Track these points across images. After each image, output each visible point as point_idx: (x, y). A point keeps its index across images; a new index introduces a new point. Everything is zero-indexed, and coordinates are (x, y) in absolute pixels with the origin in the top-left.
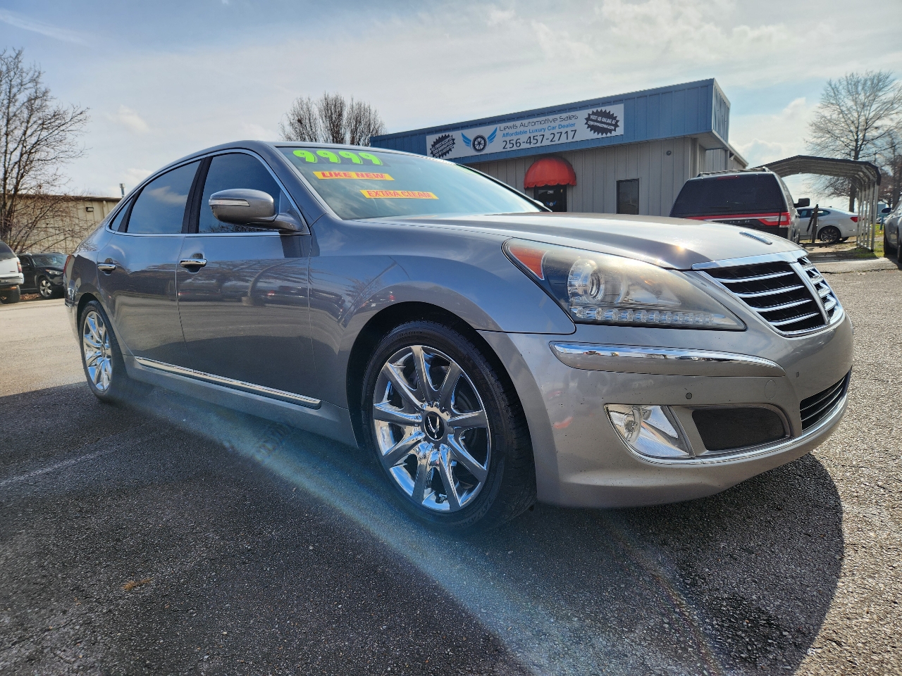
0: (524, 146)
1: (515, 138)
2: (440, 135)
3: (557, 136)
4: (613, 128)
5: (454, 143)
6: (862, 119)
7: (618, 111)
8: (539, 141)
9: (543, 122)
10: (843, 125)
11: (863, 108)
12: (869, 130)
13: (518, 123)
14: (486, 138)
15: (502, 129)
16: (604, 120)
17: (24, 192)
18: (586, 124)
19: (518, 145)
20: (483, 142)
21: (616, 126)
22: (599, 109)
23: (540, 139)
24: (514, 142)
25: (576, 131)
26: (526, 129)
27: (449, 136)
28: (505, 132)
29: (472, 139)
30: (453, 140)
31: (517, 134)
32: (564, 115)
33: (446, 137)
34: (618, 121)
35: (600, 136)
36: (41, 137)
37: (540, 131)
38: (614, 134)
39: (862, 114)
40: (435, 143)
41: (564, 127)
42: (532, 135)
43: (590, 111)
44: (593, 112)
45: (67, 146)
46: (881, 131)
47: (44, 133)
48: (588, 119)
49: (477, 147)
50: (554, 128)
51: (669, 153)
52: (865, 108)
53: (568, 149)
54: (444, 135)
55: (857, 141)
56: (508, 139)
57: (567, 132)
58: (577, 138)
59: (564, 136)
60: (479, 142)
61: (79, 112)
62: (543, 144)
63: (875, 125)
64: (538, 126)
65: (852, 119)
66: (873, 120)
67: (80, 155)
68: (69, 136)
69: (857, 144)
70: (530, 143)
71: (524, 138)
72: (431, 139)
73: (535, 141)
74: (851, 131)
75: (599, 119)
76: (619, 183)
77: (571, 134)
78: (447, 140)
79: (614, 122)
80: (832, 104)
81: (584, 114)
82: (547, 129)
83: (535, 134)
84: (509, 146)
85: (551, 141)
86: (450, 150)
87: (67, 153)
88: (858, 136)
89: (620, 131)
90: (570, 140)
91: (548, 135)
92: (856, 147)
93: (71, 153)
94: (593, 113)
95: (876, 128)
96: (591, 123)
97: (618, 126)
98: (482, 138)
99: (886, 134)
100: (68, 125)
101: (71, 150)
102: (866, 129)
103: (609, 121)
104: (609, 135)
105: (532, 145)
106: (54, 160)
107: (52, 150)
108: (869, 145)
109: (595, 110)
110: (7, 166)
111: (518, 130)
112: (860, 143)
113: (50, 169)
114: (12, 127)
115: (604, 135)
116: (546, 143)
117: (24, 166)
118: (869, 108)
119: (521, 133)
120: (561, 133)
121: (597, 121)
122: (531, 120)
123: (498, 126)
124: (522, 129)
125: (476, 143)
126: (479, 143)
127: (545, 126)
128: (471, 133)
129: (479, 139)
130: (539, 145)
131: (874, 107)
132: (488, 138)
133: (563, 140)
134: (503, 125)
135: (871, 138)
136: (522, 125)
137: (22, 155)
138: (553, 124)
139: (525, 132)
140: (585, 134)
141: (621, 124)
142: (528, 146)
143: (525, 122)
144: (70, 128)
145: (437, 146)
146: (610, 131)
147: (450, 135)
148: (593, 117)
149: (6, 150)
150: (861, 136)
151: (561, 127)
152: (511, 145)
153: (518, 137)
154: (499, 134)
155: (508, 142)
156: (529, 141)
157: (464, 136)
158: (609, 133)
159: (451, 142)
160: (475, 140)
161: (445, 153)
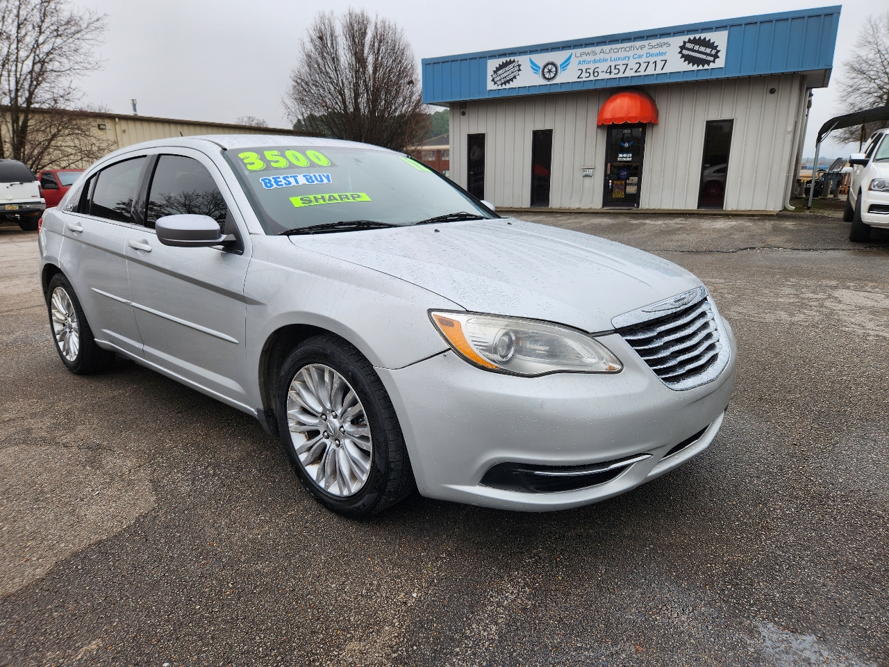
0: (603, 76)
1: (592, 66)
2: (504, 60)
3: (644, 66)
4: (712, 59)
5: (519, 70)
7: (720, 39)
8: (622, 71)
9: (628, 49)
13: (598, 49)
14: (559, 66)
15: (578, 55)
16: (702, 49)
17: (37, 106)
18: (680, 52)
19: (596, 74)
20: (554, 69)
21: (716, 56)
22: (697, 36)
23: (622, 68)
24: (591, 72)
25: (666, 61)
26: (607, 56)
27: (514, 61)
28: (581, 59)
29: (542, 67)
30: (519, 66)
31: (595, 61)
32: (654, 42)
33: (511, 62)
34: (718, 51)
35: (695, 68)
36: (56, 45)
37: (625, 58)
38: (712, 66)
40: (498, 69)
41: (652, 55)
42: (613, 64)
43: (686, 38)
44: (689, 39)
45: (82, 56)
47: (59, 41)
48: (683, 48)
49: (547, 76)
50: (640, 57)
51: (772, 91)
53: (654, 82)
54: (508, 59)
56: (584, 67)
57: (656, 62)
58: (667, 70)
59: (652, 66)
60: (550, 69)
61: (94, 19)
62: (626, 74)
64: (622, 54)
67: (96, 67)
68: (85, 46)
70: (610, 72)
71: (603, 67)
72: (492, 64)
73: (617, 71)
75: (696, 48)
76: (709, 123)
77: (660, 65)
78: (511, 66)
79: (714, 52)
81: (679, 41)
82: (631, 58)
83: (617, 63)
84: (584, 75)
85: (636, 72)
86: (515, 77)
87: (82, 65)
89: (720, 63)
90: (658, 71)
91: (633, 64)
93: (86, 65)
94: (690, 41)
96: (685, 52)
97: (718, 57)
98: (553, 64)
100: (83, 33)
101: (86, 61)
103: (708, 51)
104: (706, 67)
105: (613, 76)
106: (68, 72)
107: (66, 61)
109: (692, 37)
110: (18, 76)
111: (597, 57)
113: (64, 82)
114: (23, 32)
115: (701, 67)
116: (629, 73)
117: (37, 77)
119: (600, 61)
120: (649, 62)
121: (692, 50)
122: (614, 46)
123: (573, 51)
124: (602, 56)
125: (546, 70)
126: (550, 71)
127: (630, 54)
128: (541, 59)
129: (550, 66)
130: (620, 75)
132: (561, 66)
133: (650, 71)
134: (579, 51)
136: (602, 52)
137: (34, 64)
138: (640, 52)
139: (605, 60)
140: (677, 65)
141: (722, 55)
142: (607, 76)
143: (607, 48)
144: (87, 37)
145: (500, 72)
146: (708, 62)
147: (516, 60)
148: (689, 45)
149: (17, 58)
151: (648, 55)
152: (588, 75)
153: (596, 65)
154: (574, 61)
155: (584, 71)
156: (609, 71)
157: (532, 62)
158: (706, 65)
159: (516, 69)
160: (545, 67)
161: (508, 82)
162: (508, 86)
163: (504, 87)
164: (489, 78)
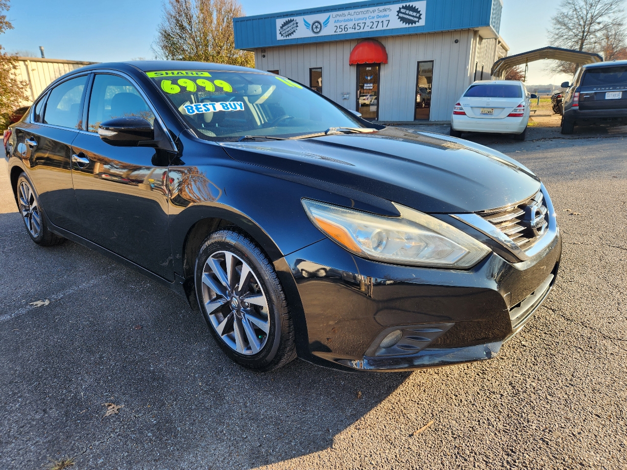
0: (350, 31)
1: (343, 24)
2: (287, 19)
3: (376, 24)
4: (417, 19)
5: (297, 26)
6: (589, 15)
7: (421, 6)
8: (362, 27)
9: (365, 13)
10: (575, 20)
11: (591, 8)
12: (593, 24)
13: (346, 12)
15: (334, 16)
16: (411, 13)
18: (398, 15)
19: (346, 30)
20: (319, 26)
21: (419, 18)
22: (407, 4)
23: (362, 26)
24: (343, 27)
25: (389, 21)
26: (352, 17)
27: (293, 20)
28: (336, 19)
29: (311, 24)
30: (297, 23)
31: (345, 21)
32: (381, 7)
33: (291, 21)
34: (421, 15)
35: (407, 26)
37: (363, 19)
38: (417, 24)
39: (590, 12)
40: (283, 26)
41: (380, 17)
42: (356, 23)
43: (401, 6)
46: (601, 26)
48: (399, 12)
49: (315, 30)
50: (373, 18)
51: (456, 41)
52: (592, 8)
53: (383, 35)
54: (290, 19)
55: (584, 32)
56: (338, 24)
57: (383, 21)
58: (390, 27)
59: (380, 24)
62: (365, 30)
63: (598, 21)
64: (361, 16)
65: (582, 15)
66: (597, 17)
69: (583, 35)
71: (350, 24)
72: (280, 22)
73: (359, 27)
74: (580, 25)
75: (407, 12)
76: (419, 63)
77: (385, 23)
78: (292, 23)
79: (418, 15)
80: (569, 3)
81: (396, 7)
82: (367, 18)
83: (359, 22)
84: (339, 30)
85: (371, 28)
86: (294, 31)
88: (584, 28)
89: (422, 22)
90: (385, 28)
91: (369, 23)
92: (583, 37)
94: (403, 7)
95: (599, 23)
96: (401, 15)
97: (421, 18)
98: (318, 22)
99: (604, 28)
102: (591, 24)
103: (415, 14)
104: (414, 25)
105: (356, 31)
108: (591, 36)
111: (346, 18)
112: (585, 34)
115: (410, 25)
116: (367, 29)
118: (594, 7)
119: (348, 20)
120: (378, 22)
121: (405, 14)
122: (356, 10)
123: (331, 14)
124: (349, 17)
125: (314, 27)
126: (317, 27)
128: (311, 19)
129: (317, 24)
130: (361, 30)
131: (599, 6)
132: (323, 23)
133: (380, 28)
134: (334, 13)
135: (594, 30)
136: (349, 14)
138: (372, 15)
139: (351, 20)
140: (396, 24)
141: (423, 17)
142: (353, 31)
143: (352, 11)
145: (284, 28)
146: (415, 22)
147: (295, 20)
148: (403, 10)
150: (586, 29)
151: (378, 17)
152: (341, 30)
153: (346, 23)
154: (332, 20)
155: (338, 27)
156: (354, 27)
157: (304, 20)
158: (414, 24)
159: (295, 25)
160: (313, 24)
161: (290, 34)
162: (290, 37)
163: (288, 38)
164: (278, 32)
